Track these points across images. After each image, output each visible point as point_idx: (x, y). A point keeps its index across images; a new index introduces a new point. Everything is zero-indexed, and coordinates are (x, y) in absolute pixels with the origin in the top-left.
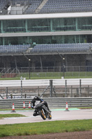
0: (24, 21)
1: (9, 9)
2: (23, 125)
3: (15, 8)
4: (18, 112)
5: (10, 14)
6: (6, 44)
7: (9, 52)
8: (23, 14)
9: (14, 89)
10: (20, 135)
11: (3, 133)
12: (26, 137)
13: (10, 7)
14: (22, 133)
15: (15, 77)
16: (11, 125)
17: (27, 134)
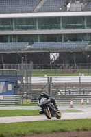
0: (83, 18)
1: (69, 6)
2: (81, 120)
3: (74, 5)
4: (76, 108)
5: (69, 11)
6: (65, 41)
7: (68, 49)
8: (82, 11)
9: (73, 85)
10: (78, 130)
11: (61, 128)
12: (84, 132)
13: (69, 4)
14: (81, 128)
15: (73, 73)
16: (69, 120)
17: (85, 130)
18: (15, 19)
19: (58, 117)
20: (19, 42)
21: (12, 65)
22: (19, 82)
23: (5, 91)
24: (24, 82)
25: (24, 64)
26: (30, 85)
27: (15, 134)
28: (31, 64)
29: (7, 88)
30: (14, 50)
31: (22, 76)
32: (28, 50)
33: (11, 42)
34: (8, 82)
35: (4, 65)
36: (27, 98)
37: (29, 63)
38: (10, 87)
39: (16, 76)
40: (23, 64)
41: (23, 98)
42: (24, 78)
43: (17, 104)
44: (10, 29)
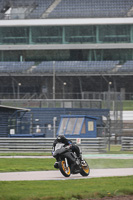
3: (16, 11)
18: (99, 26)
19: (84, 174)
20: (105, 59)
21: (94, 93)
22: (104, 118)
23: (84, 132)
24: (112, 118)
25: (112, 93)
26: (121, 124)
27: (98, 194)
28: (123, 92)
29: (87, 128)
30: (97, 71)
31: (108, 111)
32: (118, 72)
33: (93, 59)
34: (88, 118)
35: (83, 93)
36: (116, 142)
37: (119, 90)
38: (91, 126)
39: (101, 110)
40: (110, 93)
41: (110, 141)
42: (111, 113)
43: (101, 151)
44: (92, 40)
